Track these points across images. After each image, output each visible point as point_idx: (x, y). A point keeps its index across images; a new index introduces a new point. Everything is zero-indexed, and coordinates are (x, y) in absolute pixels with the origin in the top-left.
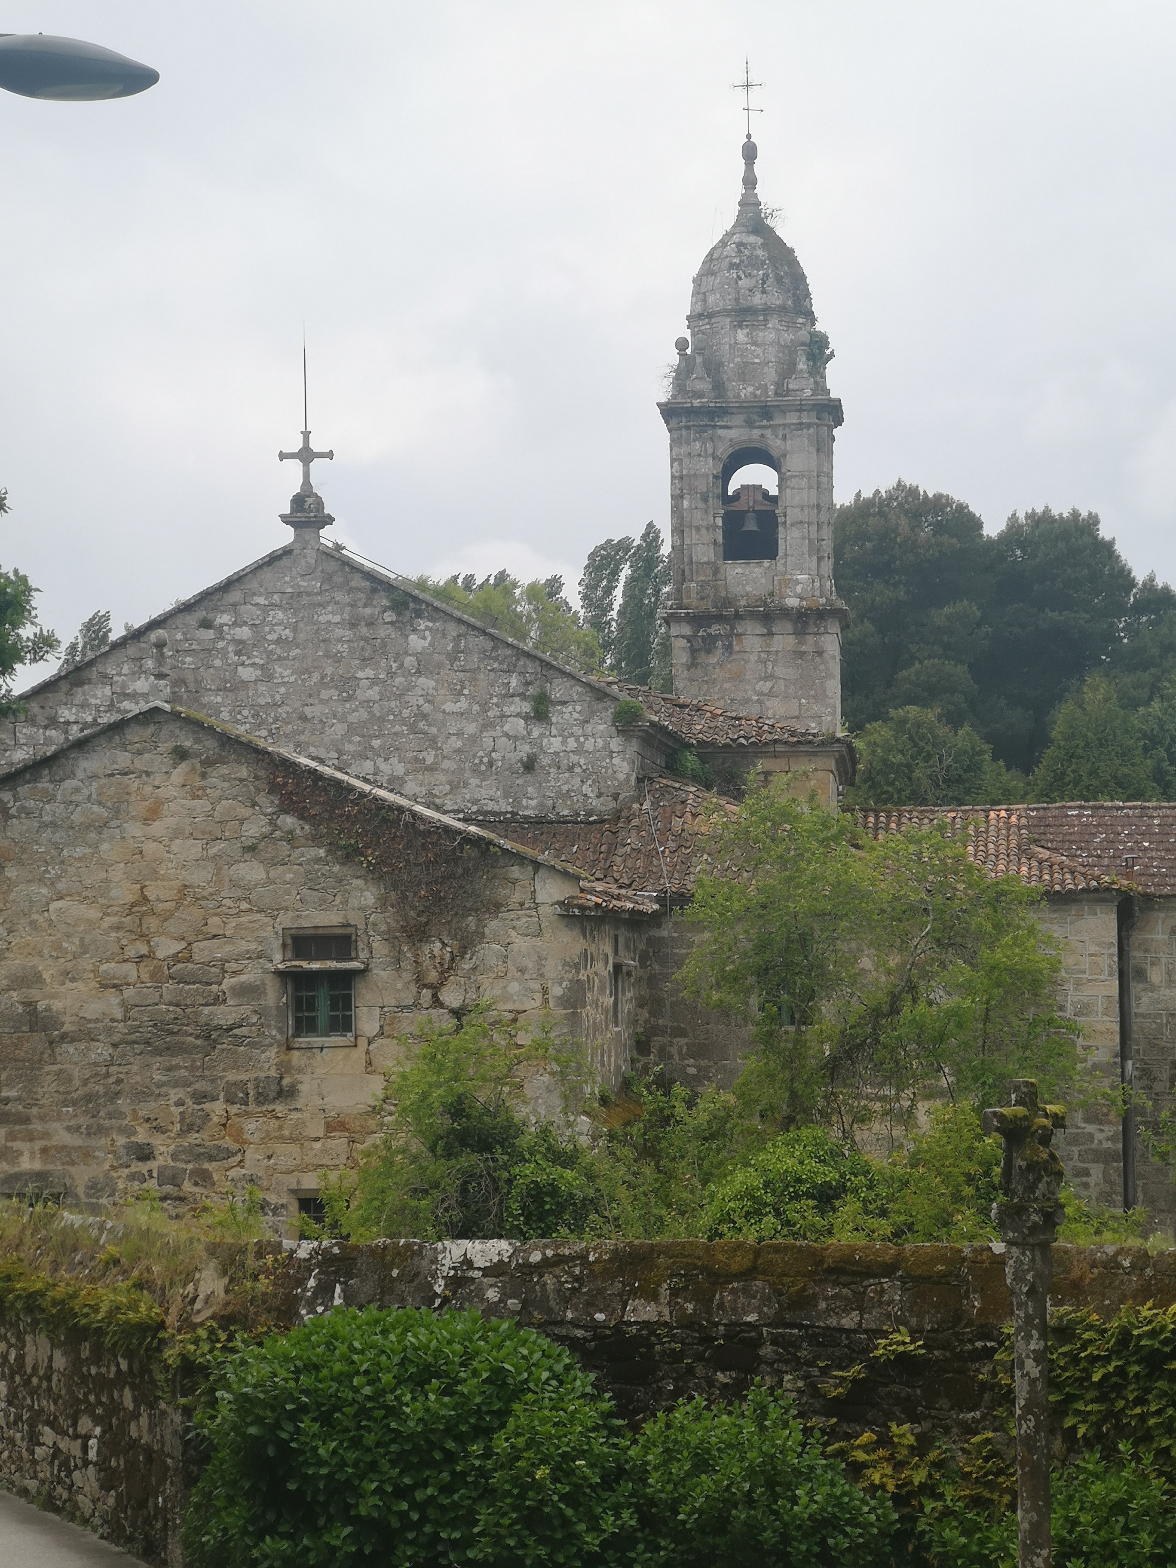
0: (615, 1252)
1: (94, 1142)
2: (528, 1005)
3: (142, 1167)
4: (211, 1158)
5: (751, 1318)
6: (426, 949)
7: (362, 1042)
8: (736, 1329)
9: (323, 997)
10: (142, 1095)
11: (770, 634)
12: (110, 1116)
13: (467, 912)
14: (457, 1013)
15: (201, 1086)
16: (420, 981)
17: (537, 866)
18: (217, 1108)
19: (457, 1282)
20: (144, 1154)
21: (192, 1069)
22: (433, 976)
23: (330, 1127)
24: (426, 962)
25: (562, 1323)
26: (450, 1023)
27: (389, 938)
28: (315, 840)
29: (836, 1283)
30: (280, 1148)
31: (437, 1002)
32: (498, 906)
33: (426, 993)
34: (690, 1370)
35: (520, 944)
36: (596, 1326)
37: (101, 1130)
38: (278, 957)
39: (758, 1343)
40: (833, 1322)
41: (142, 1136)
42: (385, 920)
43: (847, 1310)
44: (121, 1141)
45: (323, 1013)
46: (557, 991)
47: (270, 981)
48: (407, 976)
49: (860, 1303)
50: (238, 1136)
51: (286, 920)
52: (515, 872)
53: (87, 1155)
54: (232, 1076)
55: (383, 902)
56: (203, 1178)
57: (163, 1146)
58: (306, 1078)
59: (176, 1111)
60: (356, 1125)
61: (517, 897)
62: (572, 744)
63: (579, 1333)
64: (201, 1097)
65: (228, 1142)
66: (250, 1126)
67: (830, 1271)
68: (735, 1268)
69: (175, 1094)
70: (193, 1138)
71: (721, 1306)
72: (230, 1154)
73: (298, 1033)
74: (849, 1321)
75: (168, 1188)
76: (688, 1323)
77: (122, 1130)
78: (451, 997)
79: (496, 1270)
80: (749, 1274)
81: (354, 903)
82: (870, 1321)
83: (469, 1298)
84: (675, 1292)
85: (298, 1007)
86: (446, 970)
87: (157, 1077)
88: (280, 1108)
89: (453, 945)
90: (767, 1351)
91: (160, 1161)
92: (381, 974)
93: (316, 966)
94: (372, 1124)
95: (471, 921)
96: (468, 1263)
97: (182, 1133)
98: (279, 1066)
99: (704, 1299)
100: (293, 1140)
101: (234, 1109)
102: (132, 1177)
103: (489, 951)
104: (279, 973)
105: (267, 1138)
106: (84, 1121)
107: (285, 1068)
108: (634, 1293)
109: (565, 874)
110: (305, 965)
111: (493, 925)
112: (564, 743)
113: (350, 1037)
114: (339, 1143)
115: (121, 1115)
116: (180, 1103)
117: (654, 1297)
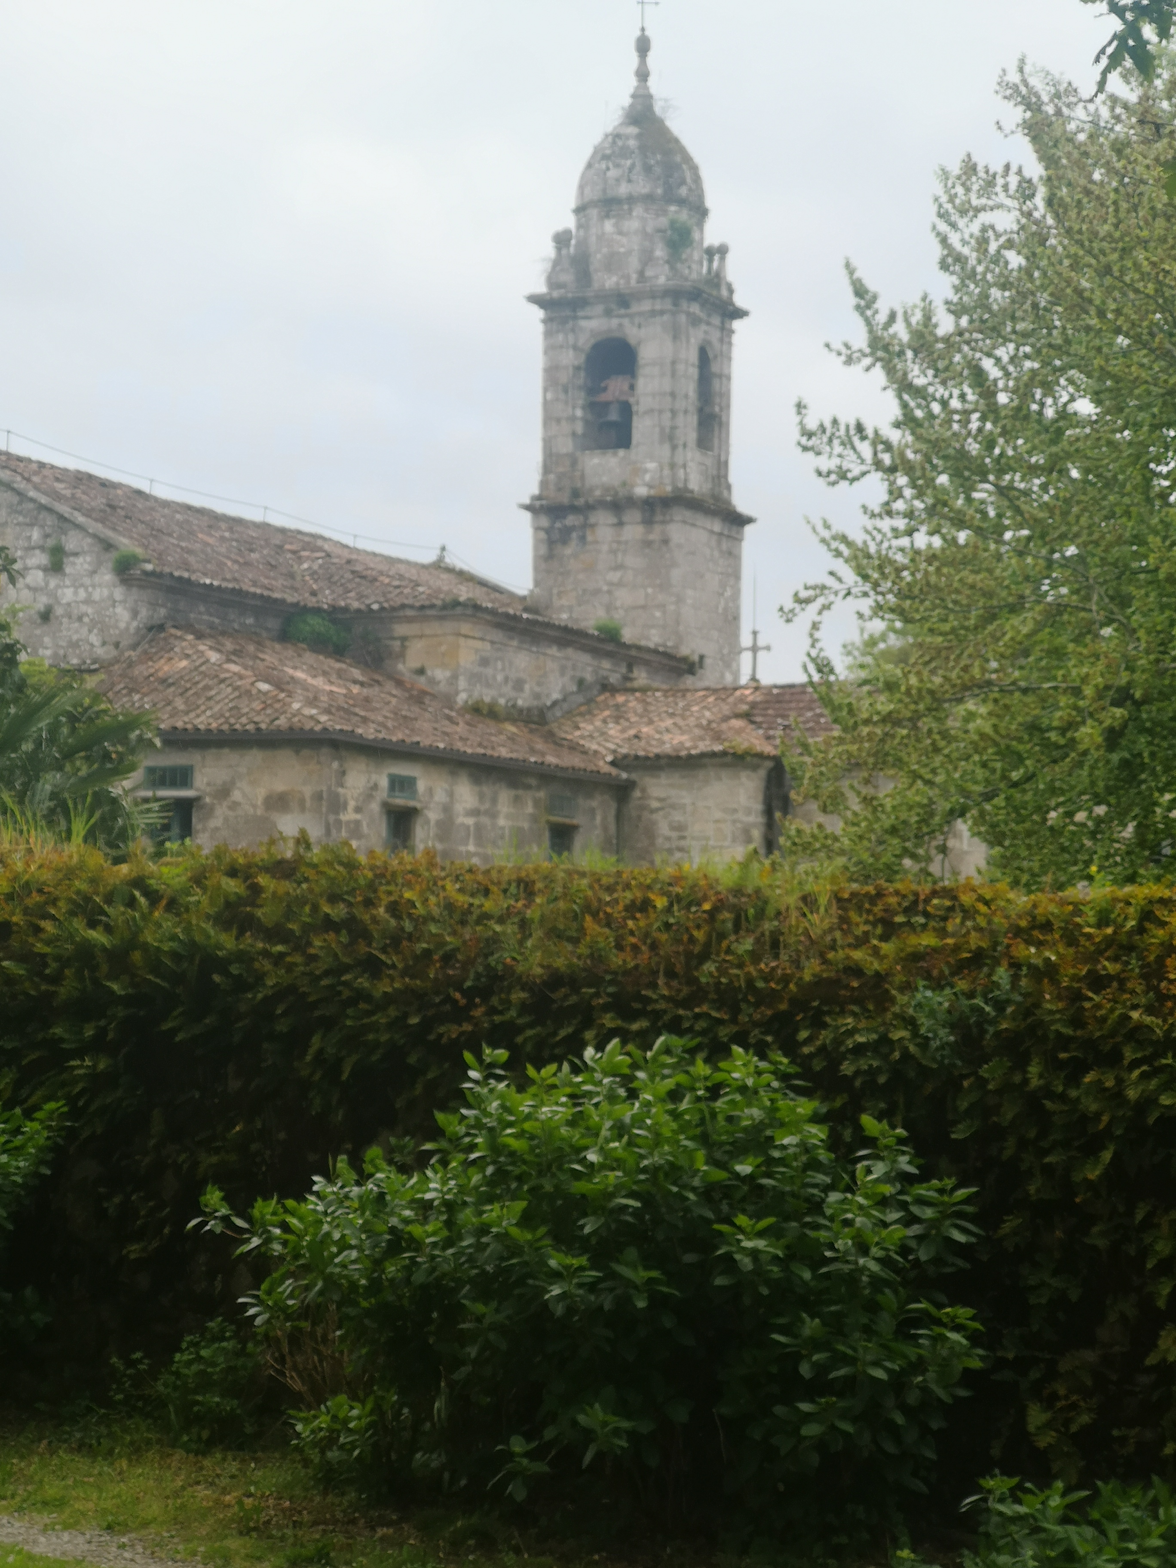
11: (620, 524)
62: (82, 594)
112: (76, 593)
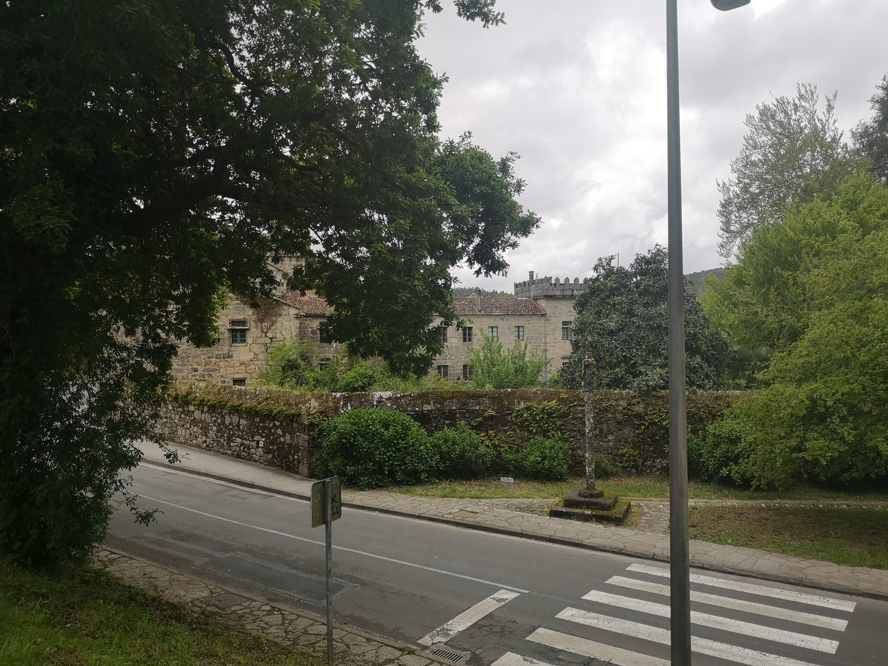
0: (418, 394)
1: (183, 368)
2: (287, 337)
3: (196, 373)
4: (212, 371)
5: (454, 408)
6: (264, 324)
7: (248, 345)
8: (450, 411)
9: (239, 335)
10: (195, 357)
12: (187, 362)
13: (274, 316)
14: (271, 339)
15: (209, 355)
16: (262, 331)
17: (290, 306)
18: (214, 360)
19: (379, 402)
20: (196, 370)
21: (207, 351)
22: (265, 330)
23: (241, 364)
24: (264, 327)
25: (407, 411)
26: (270, 341)
27: (255, 322)
28: (237, 299)
29: (473, 399)
30: (228, 369)
31: (266, 336)
32: (280, 315)
33: (264, 334)
34: (439, 421)
35: (286, 323)
36: (416, 411)
37: (185, 365)
38: (228, 326)
39: (456, 414)
40: (473, 408)
41: (195, 366)
42: (255, 317)
43: (476, 405)
44: (190, 367)
45: (239, 338)
46: (294, 334)
47: (226, 331)
48: (259, 330)
49: (479, 404)
50: (219, 366)
51: (230, 317)
52: (285, 307)
53: (181, 370)
54: (217, 353)
55: (253, 314)
56: (210, 376)
57: (200, 368)
58: (235, 353)
59: (203, 360)
60: (247, 364)
61: (285, 313)
63: (412, 413)
64: (209, 357)
65: (216, 368)
66: (221, 364)
67: (471, 397)
68: (448, 397)
69: (203, 357)
70: (208, 366)
71: (446, 405)
72: (217, 370)
73: (233, 342)
74: (477, 408)
75: (202, 378)
76: (438, 410)
77: (190, 365)
78: (270, 335)
79: (389, 399)
80: (451, 398)
81: (246, 314)
82: (482, 408)
83: (383, 405)
84: (434, 403)
85: (233, 337)
86: (268, 329)
87: (199, 353)
88: (228, 360)
89: (270, 323)
90: (458, 415)
91: (200, 372)
92: (253, 330)
93: (238, 328)
94: (251, 363)
95: (274, 318)
96: (381, 397)
97: (205, 366)
98: (228, 350)
99: (442, 404)
100: (232, 367)
101: (218, 360)
102: (193, 376)
103: (278, 325)
104: (229, 329)
105: (226, 366)
106: (181, 363)
107: (230, 351)
108: (424, 403)
109: (296, 308)
110: (235, 328)
111: (279, 319)
113: (245, 344)
114: (243, 367)
115: (190, 362)
116: (204, 359)
117: (430, 404)
